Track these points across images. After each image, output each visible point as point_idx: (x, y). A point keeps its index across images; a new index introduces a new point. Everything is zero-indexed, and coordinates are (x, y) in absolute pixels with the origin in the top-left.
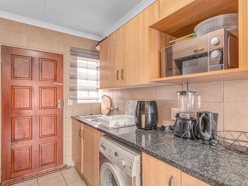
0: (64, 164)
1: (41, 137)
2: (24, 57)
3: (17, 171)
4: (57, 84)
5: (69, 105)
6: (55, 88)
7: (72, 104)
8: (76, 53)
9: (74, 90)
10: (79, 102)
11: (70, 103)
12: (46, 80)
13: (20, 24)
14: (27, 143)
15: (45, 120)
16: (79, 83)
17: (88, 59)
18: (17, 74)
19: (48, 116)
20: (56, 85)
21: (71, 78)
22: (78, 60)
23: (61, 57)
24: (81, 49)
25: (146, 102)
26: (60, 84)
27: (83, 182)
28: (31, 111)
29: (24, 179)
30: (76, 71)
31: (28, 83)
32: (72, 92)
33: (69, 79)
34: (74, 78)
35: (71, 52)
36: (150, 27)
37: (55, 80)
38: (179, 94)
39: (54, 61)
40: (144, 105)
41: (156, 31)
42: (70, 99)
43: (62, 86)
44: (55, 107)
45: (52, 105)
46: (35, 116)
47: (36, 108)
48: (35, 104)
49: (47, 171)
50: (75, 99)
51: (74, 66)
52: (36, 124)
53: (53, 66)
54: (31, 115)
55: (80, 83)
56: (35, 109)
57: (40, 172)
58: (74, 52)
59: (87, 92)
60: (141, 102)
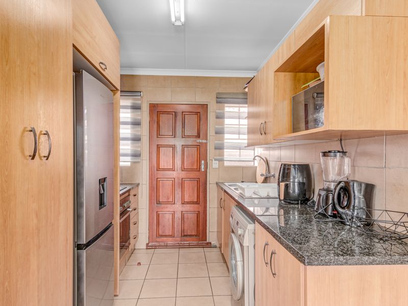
0: (208, 241)
1: (184, 204)
2: (168, 113)
3: (162, 236)
4: (201, 141)
5: (213, 167)
6: (198, 146)
7: (218, 167)
8: (223, 99)
9: (220, 148)
10: (226, 164)
11: (215, 164)
12: (189, 137)
13: (166, 78)
14: (170, 208)
15: (187, 184)
16: (227, 139)
17: (241, 105)
18: (163, 132)
19: (191, 179)
20: (200, 143)
21: (216, 133)
22: (226, 108)
23: (205, 107)
24: (229, 93)
25: (292, 166)
26: (204, 141)
27: (225, 265)
28: (174, 173)
29: (167, 246)
30: (223, 124)
31: (171, 141)
32: (218, 151)
33: (214, 134)
34: (220, 132)
35: (218, 99)
36: (275, 72)
37: (198, 136)
38: (321, 154)
39: (197, 113)
40: (289, 169)
41: (287, 73)
42: (215, 160)
43: (206, 143)
44: (198, 169)
45: (195, 167)
46: (178, 178)
47: (179, 170)
48: (177, 164)
49: (189, 243)
50: (221, 160)
51: (220, 117)
52: (179, 187)
53: (197, 120)
54: (175, 177)
55: (229, 138)
56: (177, 170)
57: (183, 243)
58: (221, 99)
59: (239, 151)
60: (285, 165)
